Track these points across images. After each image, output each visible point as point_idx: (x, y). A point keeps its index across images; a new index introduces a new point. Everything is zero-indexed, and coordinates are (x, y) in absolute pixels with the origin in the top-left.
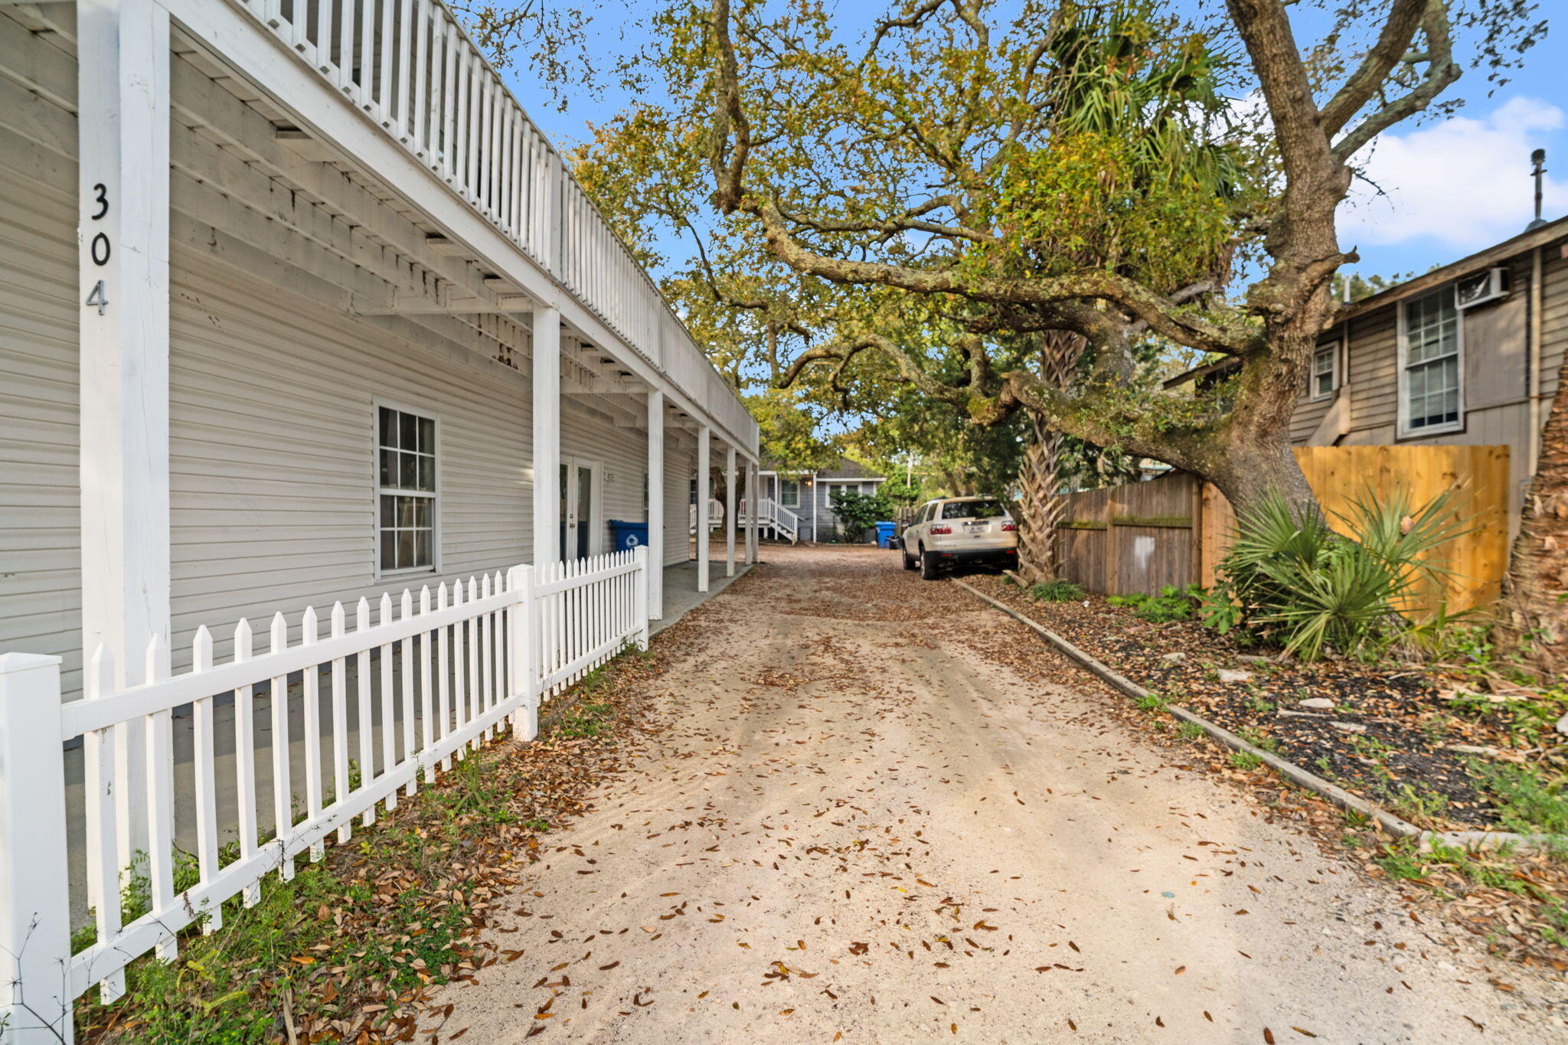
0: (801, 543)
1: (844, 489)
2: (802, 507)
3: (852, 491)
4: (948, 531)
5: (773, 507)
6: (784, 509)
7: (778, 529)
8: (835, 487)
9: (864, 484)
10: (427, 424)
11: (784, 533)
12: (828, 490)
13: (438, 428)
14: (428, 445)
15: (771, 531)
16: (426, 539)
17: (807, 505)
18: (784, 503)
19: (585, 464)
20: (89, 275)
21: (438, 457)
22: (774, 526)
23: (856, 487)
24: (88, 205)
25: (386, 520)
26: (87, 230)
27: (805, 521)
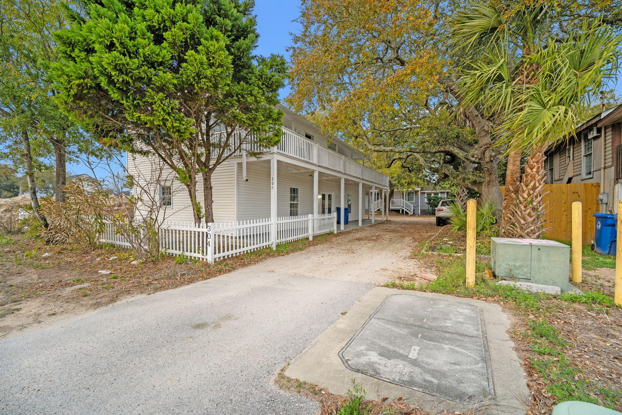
0: (414, 214)
1: (433, 195)
2: (416, 202)
3: (436, 196)
4: (442, 210)
5: (403, 202)
6: (408, 203)
7: (405, 210)
8: (429, 194)
9: (441, 193)
10: (297, 189)
11: (408, 211)
12: (426, 195)
13: (299, 190)
14: (297, 193)
15: (403, 210)
16: (297, 211)
17: (417, 202)
18: (408, 200)
19: (330, 194)
20: (272, 186)
21: (299, 195)
22: (404, 209)
23: (438, 194)
24: (271, 179)
25: (291, 208)
26: (271, 182)
27: (416, 207)
